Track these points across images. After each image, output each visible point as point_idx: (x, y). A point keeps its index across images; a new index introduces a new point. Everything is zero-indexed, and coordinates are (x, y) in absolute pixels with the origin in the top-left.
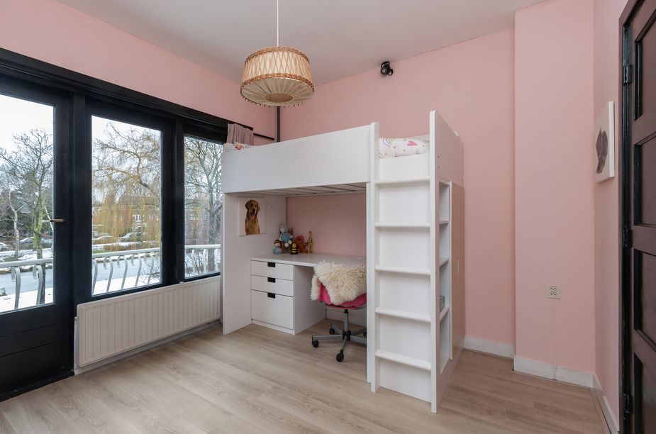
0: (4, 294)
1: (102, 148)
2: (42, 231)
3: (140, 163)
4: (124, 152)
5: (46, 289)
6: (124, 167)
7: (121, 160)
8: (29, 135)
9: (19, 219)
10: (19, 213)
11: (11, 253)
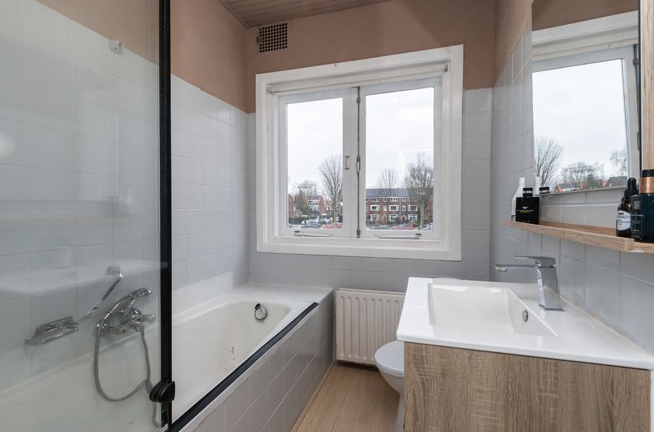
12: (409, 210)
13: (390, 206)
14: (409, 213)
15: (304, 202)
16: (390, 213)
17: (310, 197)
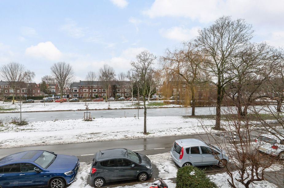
0: (135, 117)
1: (164, 60)
2: (145, 94)
3: (179, 64)
4: (173, 60)
5: (147, 117)
6: (172, 68)
7: (171, 64)
8: (141, 55)
9: (139, 90)
10: (139, 89)
11: (137, 102)
12: (102, 91)
13: (93, 90)
14: (103, 93)
15: (46, 87)
16: (93, 93)
17: (50, 85)
